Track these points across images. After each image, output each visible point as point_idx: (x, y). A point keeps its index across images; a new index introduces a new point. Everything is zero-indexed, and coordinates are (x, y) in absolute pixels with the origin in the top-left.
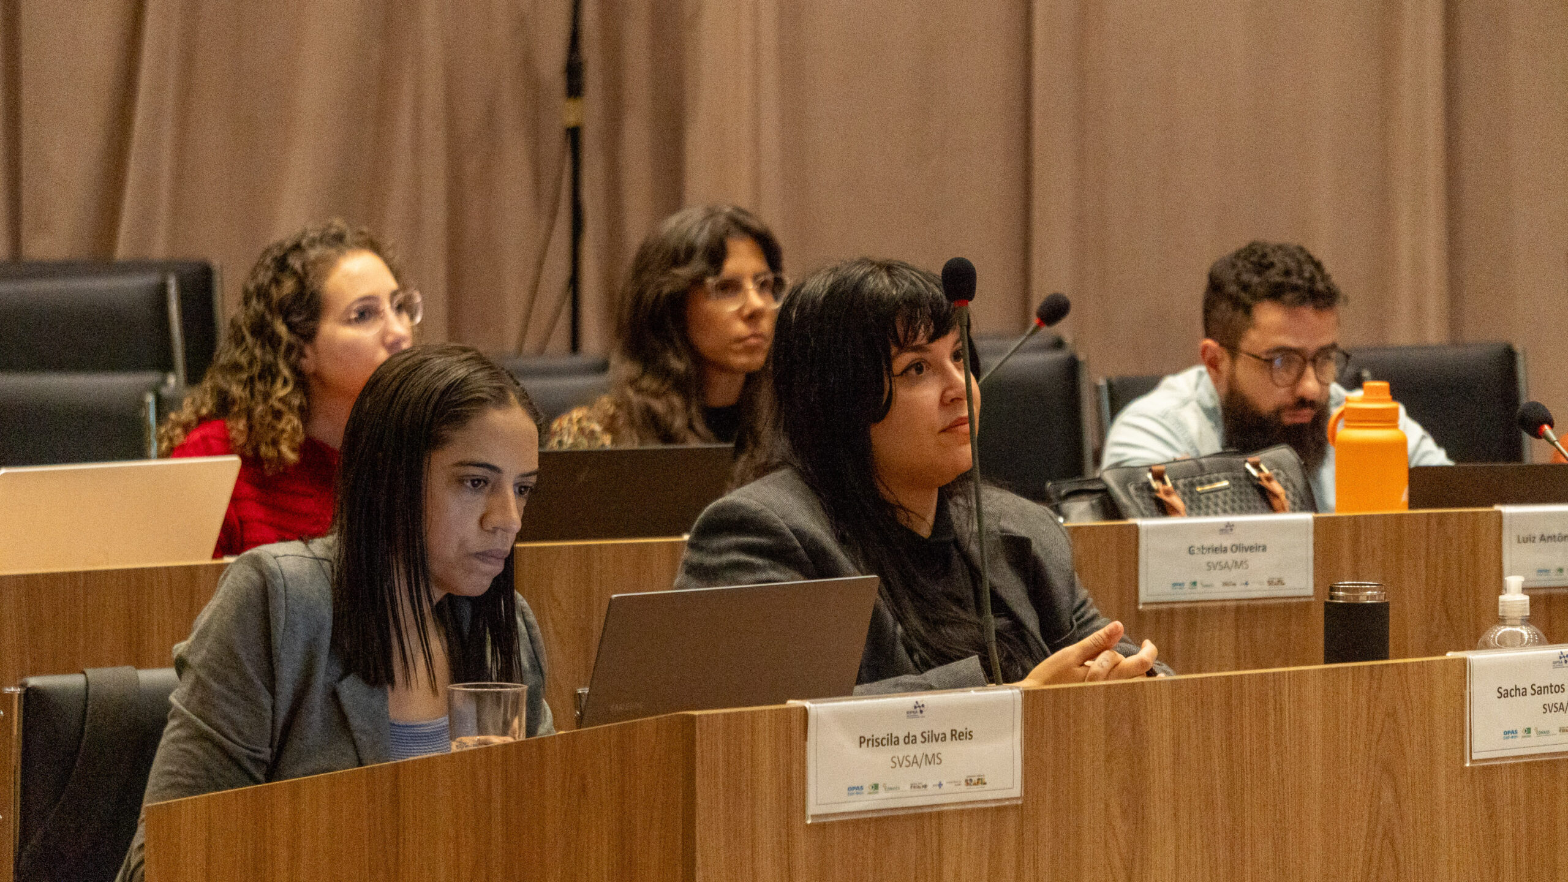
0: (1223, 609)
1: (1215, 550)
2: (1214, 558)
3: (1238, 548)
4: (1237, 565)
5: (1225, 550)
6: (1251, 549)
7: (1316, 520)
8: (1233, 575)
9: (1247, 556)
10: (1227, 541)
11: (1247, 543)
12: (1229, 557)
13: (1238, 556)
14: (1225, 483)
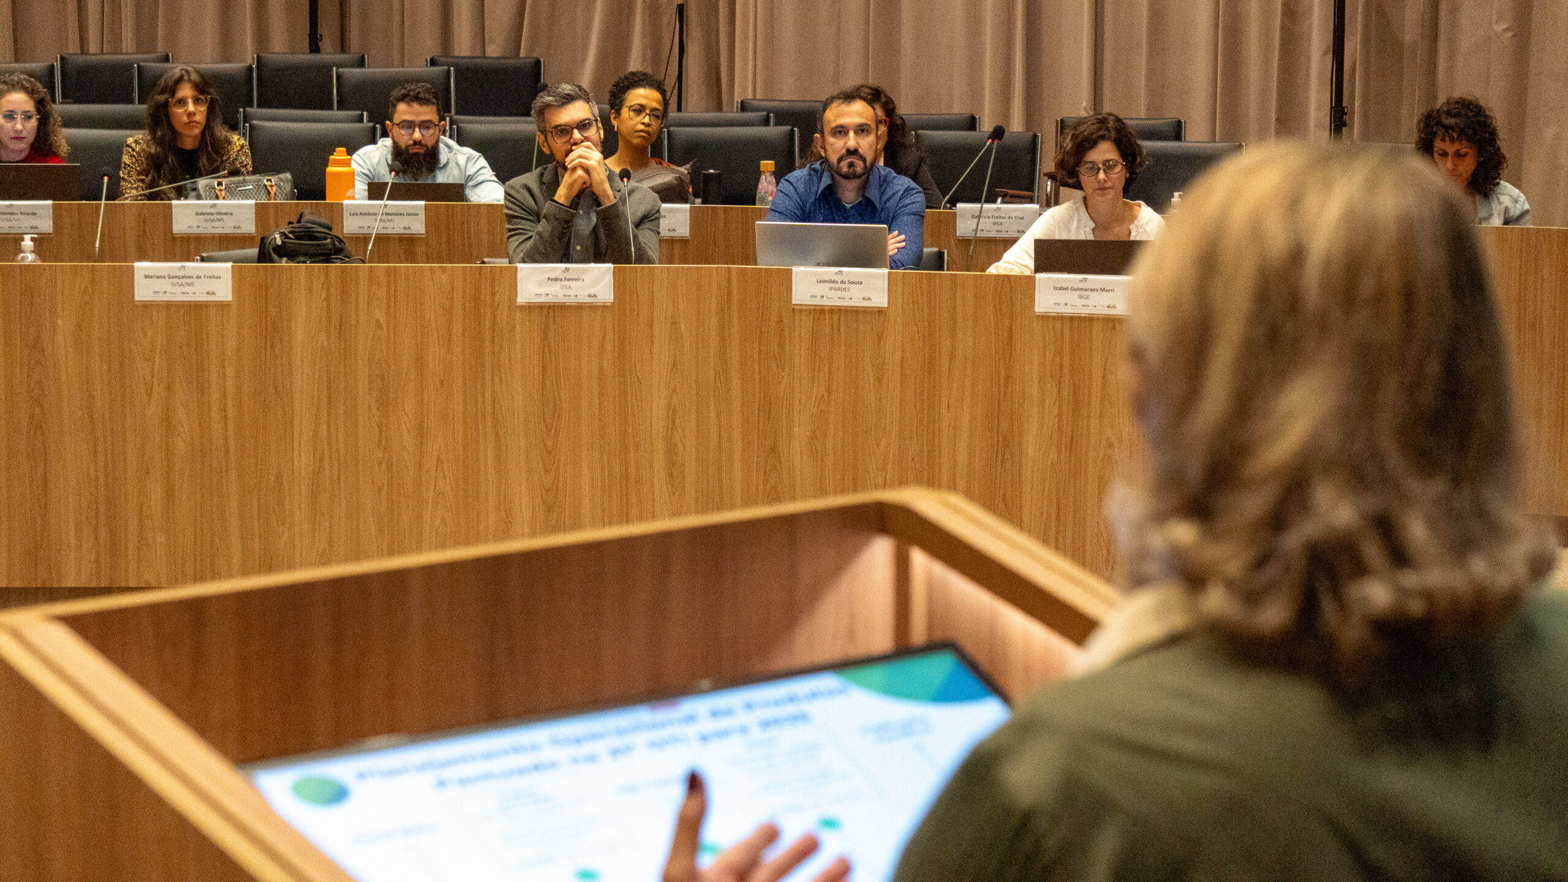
0: (213, 237)
1: (208, 214)
2: (208, 217)
3: (219, 213)
4: (219, 220)
5: (213, 214)
6: (225, 214)
7: (256, 203)
8: (217, 224)
9: (224, 217)
10: (213, 211)
11: (223, 212)
12: (215, 216)
13: (219, 217)
14: (251, 187)
